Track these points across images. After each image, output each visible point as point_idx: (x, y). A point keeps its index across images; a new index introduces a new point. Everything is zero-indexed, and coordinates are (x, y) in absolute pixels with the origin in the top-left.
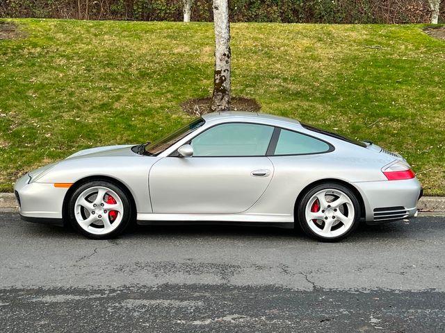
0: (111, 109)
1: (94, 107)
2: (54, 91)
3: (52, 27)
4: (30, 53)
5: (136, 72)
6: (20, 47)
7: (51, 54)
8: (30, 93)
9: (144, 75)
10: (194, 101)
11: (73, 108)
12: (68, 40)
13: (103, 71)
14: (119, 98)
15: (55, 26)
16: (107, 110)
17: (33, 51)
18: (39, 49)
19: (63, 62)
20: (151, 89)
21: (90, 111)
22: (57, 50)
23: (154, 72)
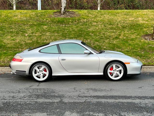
0: (119, 39)
1: (114, 38)
2: (98, 33)
3: (86, 12)
4: (83, 21)
5: (121, 27)
6: (79, 19)
7: (90, 21)
8: (91, 34)
9: (124, 27)
10: (144, 35)
11: (107, 39)
12: (93, 16)
13: (110, 26)
14: (120, 35)
15: (87, 12)
16: (118, 39)
17: (84, 20)
18: (85, 20)
19: (95, 24)
20: (128, 32)
21: (113, 39)
22: (92, 20)
23: (127, 26)
